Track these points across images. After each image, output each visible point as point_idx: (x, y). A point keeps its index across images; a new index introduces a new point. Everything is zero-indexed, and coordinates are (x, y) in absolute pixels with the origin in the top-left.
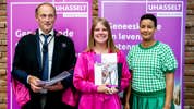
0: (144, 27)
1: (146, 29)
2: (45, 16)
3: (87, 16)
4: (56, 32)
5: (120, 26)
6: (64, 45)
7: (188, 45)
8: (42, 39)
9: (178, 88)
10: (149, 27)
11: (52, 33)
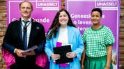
3: (58, 10)
5: (79, 16)
6: (38, 28)
7: (121, 27)
9: (115, 54)
10: (97, 16)
11: (30, 20)
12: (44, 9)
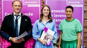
0: (67, 12)
1: (69, 13)
2: (16, 6)
3: (39, 6)
4: (22, 14)
6: (26, 20)
8: (15, 17)
10: (70, 12)
11: (20, 14)
12: (29, 6)
